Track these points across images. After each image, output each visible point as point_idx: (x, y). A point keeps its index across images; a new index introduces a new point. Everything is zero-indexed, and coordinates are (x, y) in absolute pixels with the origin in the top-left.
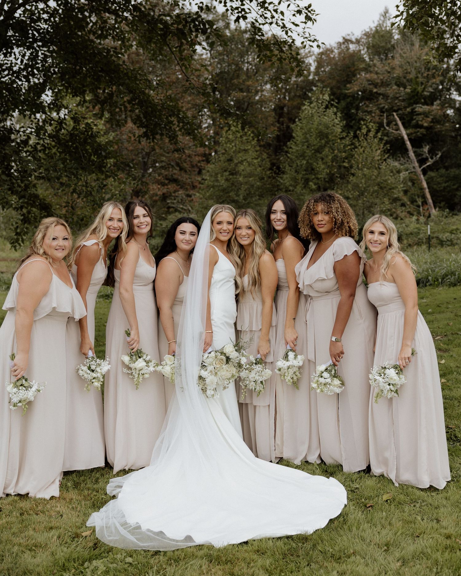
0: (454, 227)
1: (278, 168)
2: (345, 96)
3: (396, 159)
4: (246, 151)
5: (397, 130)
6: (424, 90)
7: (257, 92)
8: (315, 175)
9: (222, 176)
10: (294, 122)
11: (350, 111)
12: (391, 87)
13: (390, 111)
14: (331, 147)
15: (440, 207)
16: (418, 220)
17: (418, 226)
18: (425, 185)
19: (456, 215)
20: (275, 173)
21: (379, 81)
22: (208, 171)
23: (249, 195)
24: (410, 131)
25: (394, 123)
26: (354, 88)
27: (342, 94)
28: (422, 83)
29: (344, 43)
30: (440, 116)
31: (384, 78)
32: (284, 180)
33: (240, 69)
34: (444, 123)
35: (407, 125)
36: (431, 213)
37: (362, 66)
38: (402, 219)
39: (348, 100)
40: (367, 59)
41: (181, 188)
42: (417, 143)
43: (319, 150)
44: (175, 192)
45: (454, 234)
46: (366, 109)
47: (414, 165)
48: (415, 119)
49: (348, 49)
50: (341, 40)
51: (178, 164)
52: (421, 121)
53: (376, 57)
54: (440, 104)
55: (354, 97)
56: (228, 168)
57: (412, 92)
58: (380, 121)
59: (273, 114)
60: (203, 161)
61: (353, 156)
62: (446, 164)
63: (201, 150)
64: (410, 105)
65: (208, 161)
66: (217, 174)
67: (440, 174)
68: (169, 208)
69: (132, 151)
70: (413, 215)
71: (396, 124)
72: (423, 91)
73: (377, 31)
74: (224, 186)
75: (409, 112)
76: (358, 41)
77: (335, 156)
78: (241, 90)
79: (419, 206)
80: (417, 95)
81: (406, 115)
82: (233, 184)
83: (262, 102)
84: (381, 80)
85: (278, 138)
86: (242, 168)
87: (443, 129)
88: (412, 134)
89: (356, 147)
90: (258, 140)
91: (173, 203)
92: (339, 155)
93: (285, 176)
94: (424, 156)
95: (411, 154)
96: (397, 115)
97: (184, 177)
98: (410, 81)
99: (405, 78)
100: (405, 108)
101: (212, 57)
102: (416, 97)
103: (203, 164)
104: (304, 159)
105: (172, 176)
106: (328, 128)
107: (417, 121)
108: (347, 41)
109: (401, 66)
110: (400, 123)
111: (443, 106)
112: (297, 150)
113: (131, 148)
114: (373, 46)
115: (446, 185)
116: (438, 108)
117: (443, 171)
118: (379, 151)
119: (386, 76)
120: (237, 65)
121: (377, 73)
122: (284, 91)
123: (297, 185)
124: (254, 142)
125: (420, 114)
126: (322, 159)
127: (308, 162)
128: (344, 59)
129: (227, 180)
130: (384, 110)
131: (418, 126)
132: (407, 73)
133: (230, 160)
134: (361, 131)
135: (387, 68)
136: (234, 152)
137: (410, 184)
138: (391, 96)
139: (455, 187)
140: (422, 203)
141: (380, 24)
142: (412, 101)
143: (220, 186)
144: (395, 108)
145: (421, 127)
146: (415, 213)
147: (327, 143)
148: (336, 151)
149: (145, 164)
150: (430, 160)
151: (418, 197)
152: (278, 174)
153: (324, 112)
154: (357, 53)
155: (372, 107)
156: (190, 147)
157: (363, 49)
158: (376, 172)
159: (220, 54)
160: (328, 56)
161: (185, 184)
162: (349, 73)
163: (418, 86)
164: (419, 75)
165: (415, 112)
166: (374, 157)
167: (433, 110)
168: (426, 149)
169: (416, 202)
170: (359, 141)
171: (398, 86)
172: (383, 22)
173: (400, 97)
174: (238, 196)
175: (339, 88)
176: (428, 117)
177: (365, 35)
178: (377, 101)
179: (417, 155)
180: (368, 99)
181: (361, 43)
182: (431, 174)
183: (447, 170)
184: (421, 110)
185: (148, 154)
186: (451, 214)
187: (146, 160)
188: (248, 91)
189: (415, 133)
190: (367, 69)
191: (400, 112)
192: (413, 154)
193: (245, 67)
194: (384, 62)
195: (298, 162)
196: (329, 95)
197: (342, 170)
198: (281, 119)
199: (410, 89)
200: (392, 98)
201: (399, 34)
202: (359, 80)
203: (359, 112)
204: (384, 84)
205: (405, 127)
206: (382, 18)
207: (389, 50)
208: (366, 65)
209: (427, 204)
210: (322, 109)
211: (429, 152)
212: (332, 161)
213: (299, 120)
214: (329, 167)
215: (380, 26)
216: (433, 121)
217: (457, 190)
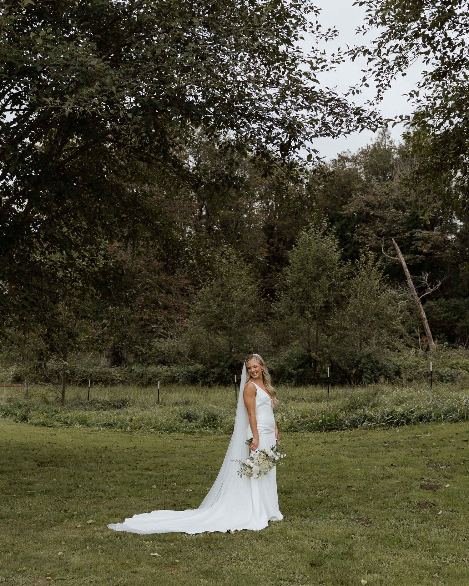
0: (455, 362)
1: (273, 295)
2: (340, 218)
3: (394, 287)
5: (394, 256)
6: (424, 214)
8: (310, 303)
10: (291, 248)
11: (345, 233)
12: (389, 210)
13: (389, 234)
14: (328, 275)
15: (439, 339)
16: (416, 352)
17: (417, 359)
18: (424, 316)
19: (456, 348)
20: (269, 300)
21: (376, 203)
24: (409, 257)
25: (392, 248)
26: (350, 209)
27: (337, 215)
28: (422, 207)
29: (339, 161)
30: (440, 242)
31: (382, 199)
32: (279, 308)
34: (445, 249)
35: (405, 250)
36: (430, 345)
37: (359, 186)
38: (399, 351)
39: (343, 222)
40: (364, 178)
42: (415, 269)
43: (316, 278)
45: (454, 368)
46: (362, 232)
47: (412, 294)
48: (414, 244)
49: (344, 167)
50: (337, 158)
52: (420, 247)
53: (374, 177)
54: (440, 229)
55: (350, 218)
56: (220, 294)
57: (411, 215)
58: (376, 245)
61: (351, 284)
62: (447, 293)
64: (409, 229)
67: (439, 303)
70: (411, 347)
71: (394, 249)
73: (375, 150)
74: (217, 312)
75: (407, 237)
76: (354, 160)
77: (332, 284)
78: (230, 208)
79: (417, 338)
80: (416, 219)
81: (405, 239)
82: (225, 310)
83: (251, 221)
84: (379, 201)
86: (235, 293)
87: (444, 256)
88: (410, 260)
89: (354, 276)
92: (337, 283)
93: (279, 304)
94: (423, 284)
95: (410, 282)
96: (395, 239)
98: (409, 204)
99: (404, 200)
100: (404, 232)
102: (416, 222)
104: (300, 286)
106: (325, 254)
107: (417, 247)
108: (342, 159)
109: (400, 188)
110: (398, 248)
114: (371, 165)
115: (446, 315)
116: (439, 233)
117: (442, 300)
118: (378, 281)
119: (384, 198)
121: (374, 194)
122: (274, 209)
123: (292, 313)
125: (419, 239)
126: (319, 287)
129: (219, 306)
130: (381, 234)
131: (416, 252)
132: (406, 195)
134: (359, 260)
135: (385, 190)
137: (408, 313)
138: (389, 219)
139: (456, 318)
140: (421, 334)
141: (378, 143)
142: (411, 225)
143: (212, 312)
144: (393, 232)
145: (421, 253)
146: (413, 345)
150: (429, 289)
151: (417, 328)
152: (271, 301)
153: (322, 238)
154: (353, 172)
155: (368, 230)
157: (361, 168)
158: (374, 303)
162: (345, 193)
163: (418, 210)
164: (419, 199)
165: (414, 237)
166: (372, 287)
167: (433, 236)
168: (425, 277)
169: (415, 332)
170: (357, 270)
171: (396, 208)
172: (382, 140)
173: (399, 220)
174: (230, 322)
175: (333, 208)
176: (428, 243)
177: (362, 153)
178: (374, 224)
179: (416, 283)
180: (364, 221)
181: (358, 161)
182: (430, 303)
183: (447, 299)
184: (420, 235)
186: (451, 348)
189: (414, 259)
190: (364, 190)
191: (398, 236)
192: (412, 283)
194: (382, 182)
196: (328, 221)
197: (340, 299)
198: (271, 240)
199: (410, 212)
200: (390, 221)
201: (398, 154)
202: (355, 201)
203: (355, 235)
204: (382, 206)
205: (404, 253)
206: (381, 137)
207: (387, 170)
208: (363, 185)
209: (425, 335)
210: (320, 235)
211: (429, 281)
212: (329, 289)
213: (296, 245)
214: (325, 296)
215: (379, 144)
216: (431, 248)
217: (457, 321)
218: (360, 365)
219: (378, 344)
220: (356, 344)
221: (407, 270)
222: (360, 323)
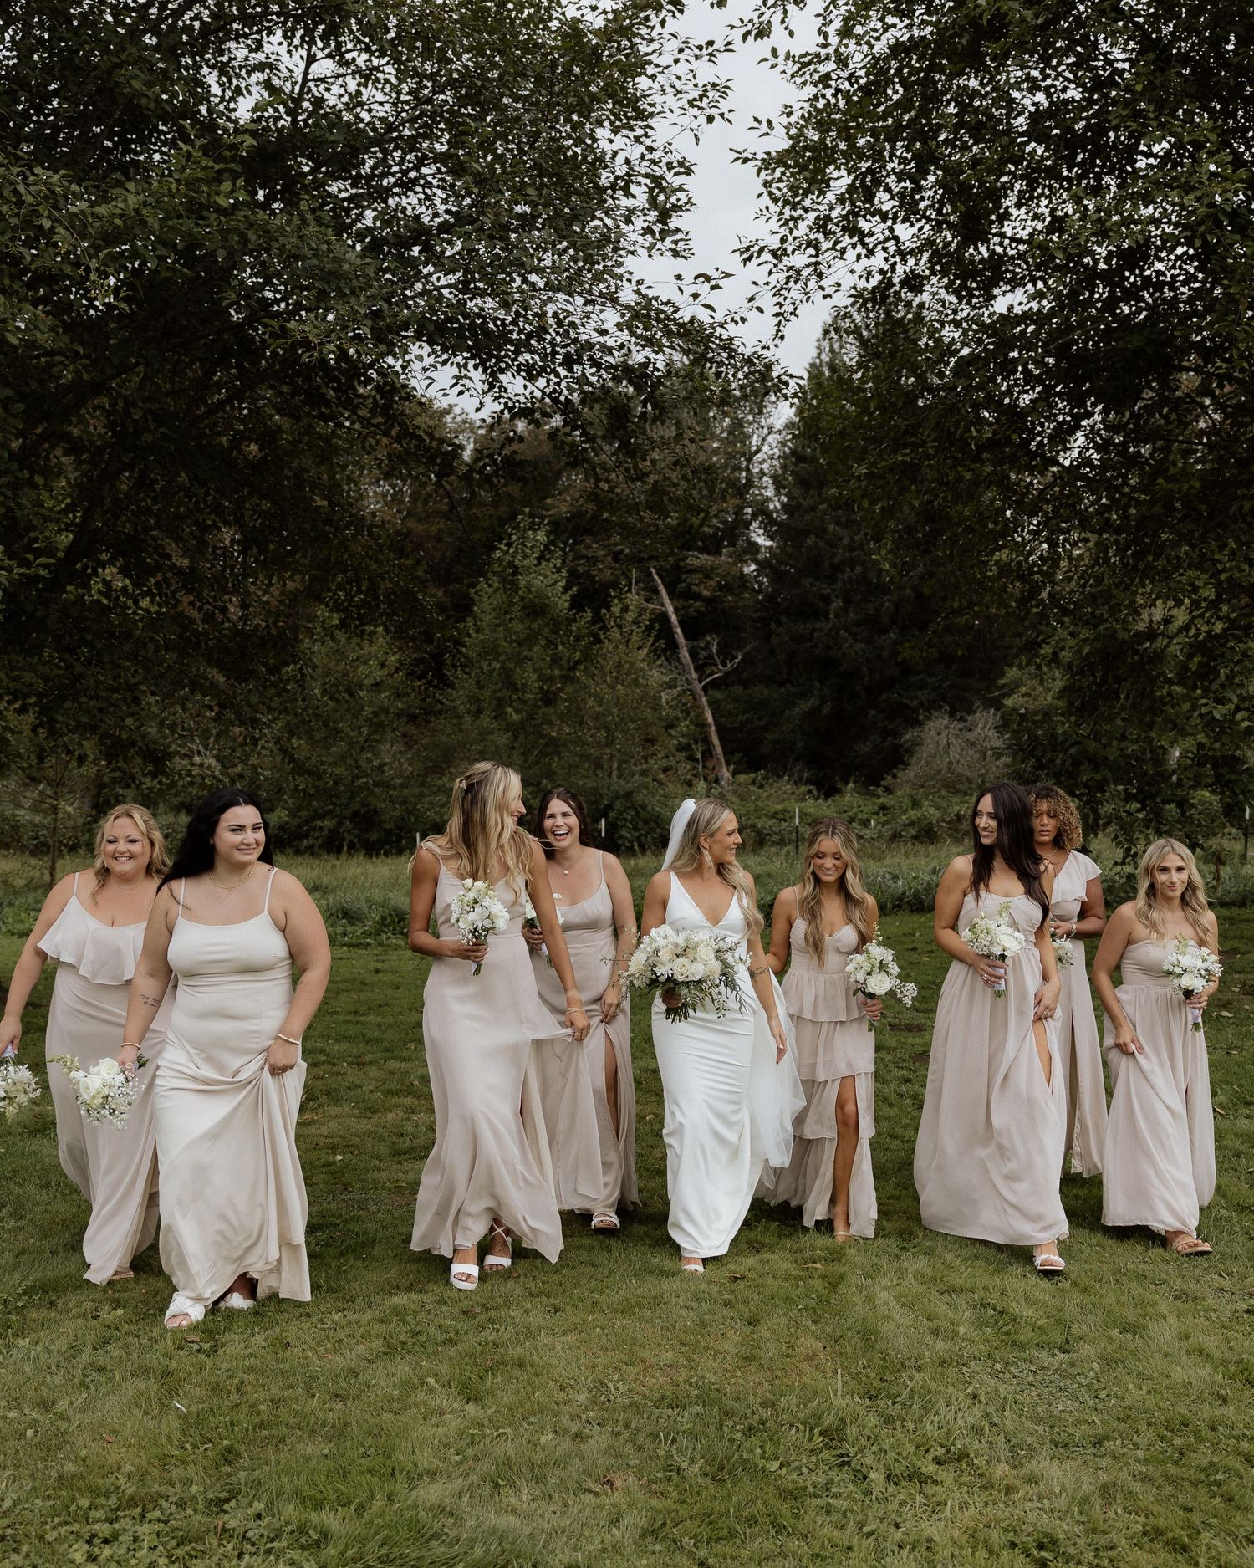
1: (440, 676)
5: (655, 602)
6: (703, 522)
8: (517, 693)
10: (475, 583)
15: (737, 765)
18: (709, 717)
20: (431, 685)
24: (680, 602)
26: (560, 507)
28: (700, 509)
30: (733, 579)
32: (452, 701)
34: (738, 590)
35: (674, 592)
36: (721, 774)
42: (692, 629)
46: (584, 552)
47: (689, 677)
48: (686, 580)
52: (697, 585)
54: (732, 553)
55: (559, 525)
57: (679, 525)
61: (592, 658)
62: (744, 676)
64: (676, 550)
71: (656, 591)
72: (701, 525)
75: (675, 565)
79: (695, 760)
80: (690, 532)
81: (670, 569)
87: (739, 604)
88: (683, 610)
89: (598, 641)
93: (455, 693)
95: (684, 653)
96: (655, 568)
98: (676, 502)
99: (666, 494)
100: (667, 555)
102: (688, 536)
104: (496, 659)
106: (544, 598)
107: (689, 585)
110: (662, 589)
111: (740, 559)
112: (481, 641)
115: (745, 717)
116: (730, 561)
117: (738, 689)
118: (644, 652)
123: (480, 712)
125: (695, 571)
126: (532, 661)
127: (503, 667)
130: (622, 557)
131: (691, 595)
139: (762, 723)
140: (703, 753)
142: (680, 544)
144: (647, 554)
145: (698, 597)
150: (720, 667)
151: (696, 742)
152: (438, 688)
153: (536, 566)
155: (597, 549)
162: (549, 474)
163: (693, 514)
165: (687, 565)
167: (720, 566)
168: (713, 643)
169: (692, 751)
170: (605, 629)
176: (712, 578)
178: (609, 537)
179: (695, 654)
182: (720, 696)
183: (746, 688)
184: (696, 563)
186: (770, 781)
189: (688, 608)
191: (659, 564)
192: (687, 655)
195: (484, 665)
199: (677, 519)
202: (569, 491)
205: (672, 595)
209: (712, 755)
211: (719, 652)
213: (485, 579)
216: (720, 587)
217: (766, 728)
221: (679, 630)
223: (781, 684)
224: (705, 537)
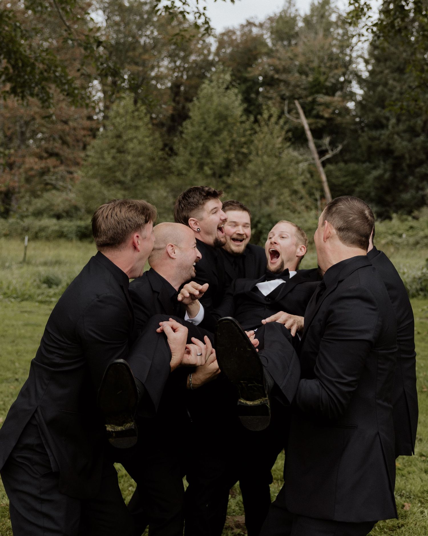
1: (171, 149)
2: (246, 80)
3: (295, 149)
4: (137, 128)
5: (297, 119)
6: (326, 80)
7: (153, 68)
8: (211, 159)
9: (109, 153)
10: (191, 101)
11: (249, 95)
12: (293, 75)
13: (292, 98)
14: (229, 131)
16: (315, 214)
18: (324, 178)
20: (167, 154)
21: (281, 67)
22: (93, 147)
23: (137, 176)
24: (312, 120)
25: (295, 111)
26: (254, 72)
28: (324, 73)
29: (247, 26)
30: (341, 109)
31: (286, 64)
32: (177, 163)
33: (138, 42)
34: (345, 115)
35: (308, 114)
37: (264, 50)
38: (299, 213)
39: (248, 84)
40: (270, 44)
41: (62, 163)
42: (317, 134)
43: (216, 133)
44: (54, 167)
46: (266, 95)
47: (314, 156)
48: (316, 109)
49: (250, 31)
50: (244, 23)
51: (61, 138)
52: (322, 112)
53: (279, 43)
54: (341, 95)
55: (253, 81)
57: (314, 81)
58: (281, 107)
59: (169, 92)
60: (89, 135)
61: (252, 142)
62: (346, 158)
63: (87, 123)
64: (312, 94)
65: (94, 136)
66: (102, 151)
67: (339, 168)
68: (47, 184)
69: (9, 118)
70: (311, 210)
71: (297, 113)
72: (325, 82)
73: (281, 17)
74: (111, 165)
75: (310, 102)
76: (261, 25)
77: (233, 140)
78: (136, 64)
79: (316, 200)
80: (319, 85)
81: (308, 104)
82: (120, 163)
83: (159, 78)
84: (283, 66)
85: (173, 118)
87: (344, 121)
88: (313, 124)
89: (256, 133)
90: (151, 118)
91: (51, 180)
92: (238, 139)
93: (178, 159)
94: (324, 148)
95: (312, 144)
96: (299, 103)
97: (66, 152)
98: (313, 69)
99: (307, 66)
100: (307, 97)
101: (108, 27)
102: (318, 87)
103: (88, 139)
104: (200, 141)
105: (52, 149)
106: (227, 109)
107: (318, 111)
108: (250, 24)
109: (304, 54)
110: (301, 112)
111: (344, 98)
112: (193, 132)
113: (8, 115)
114: (277, 32)
115: (345, 179)
116: (339, 99)
117: (342, 165)
118: (280, 139)
119: (289, 62)
120: (134, 37)
121: (279, 59)
122: (182, 69)
123: (190, 169)
124: (147, 119)
125: (321, 104)
126: (220, 142)
127: (204, 145)
128: (246, 41)
129: (114, 158)
130: (285, 97)
131: (319, 116)
132: (309, 61)
133: (119, 136)
134: (262, 116)
135: (289, 54)
136: (124, 128)
137: (308, 176)
138: (293, 83)
139: (354, 182)
140: (320, 197)
142: (314, 90)
143: (106, 164)
144: (297, 96)
145: (322, 117)
146: (313, 207)
147: (226, 125)
148: (235, 136)
149: (23, 133)
150: (330, 152)
151: (317, 191)
152: (170, 156)
153: (224, 92)
154: (259, 37)
155: (272, 93)
156: (76, 120)
157: (267, 34)
158: (276, 161)
159: (117, 24)
160: (230, 37)
161: (67, 159)
162: (251, 56)
163: (321, 76)
164: (322, 65)
165: (316, 101)
166: (274, 145)
167: (334, 102)
168: (327, 140)
169: (314, 195)
170: (260, 126)
171: (300, 73)
172: (288, 8)
173: (302, 85)
174: (125, 176)
175: (239, 71)
176: (329, 108)
177: (269, 19)
178: (278, 88)
179: (318, 146)
180: (269, 85)
181: (264, 27)
182: (330, 167)
183: (346, 164)
184: (322, 100)
185: (27, 123)
187: (24, 129)
188: (144, 65)
189: (316, 123)
190: (270, 53)
191: (301, 101)
193: (142, 41)
194: (287, 48)
195: (194, 144)
196: (232, 75)
197: (240, 156)
198: (177, 98)
199: (313, 78)
200: (293, 86)
201: (302, 22)
202: (260, 65)
203: (259, 97)
204: (286, 70)
205: (307, 116)
206: (287, 5)
207: (292, 36)
208: (269, 50)
209: (325, 197)
210: (222, 90)
211: (329, 145)
212: (230, 146)
213: (198, 98)
214: (226, 151)
215: (285, 11)
216: (333, 113)
217: (355, 185)
218: (260, 226)
219: (279, 204)
220: (256, 203)
221: (309, 133)
222: (260, 183)
223: (364, 162)
224: (327, 88)
